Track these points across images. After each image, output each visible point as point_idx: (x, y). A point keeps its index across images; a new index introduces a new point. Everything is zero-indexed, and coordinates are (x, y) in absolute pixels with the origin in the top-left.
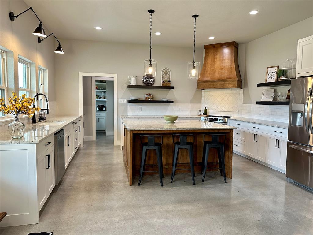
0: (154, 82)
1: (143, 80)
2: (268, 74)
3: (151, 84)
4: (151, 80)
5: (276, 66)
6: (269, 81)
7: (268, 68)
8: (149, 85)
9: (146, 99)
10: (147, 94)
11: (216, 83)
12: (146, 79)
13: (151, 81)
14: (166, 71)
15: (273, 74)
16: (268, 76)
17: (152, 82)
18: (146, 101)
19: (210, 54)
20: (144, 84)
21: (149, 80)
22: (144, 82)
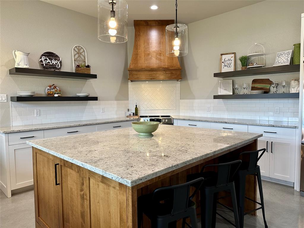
0: (61, 65)
1: (42, 61)
2: (223, 62)
3: (56, 68)
4: (56, 62)
5: (233, 53)
6: (225, 70)
7: (222, 55)
8: (53, 70)
9: (49, 94)
10: (50, 87)
11: (155, 72)
12: (46, 60)
13: (56, 64)
14: (79, 50)
15: (229, 62)
16: (223, 64)
17: (58, 66)
18: (49, 98)
19: (142, 34)
20: (44, 67)
21: (51, 62)
22: (43, 64)
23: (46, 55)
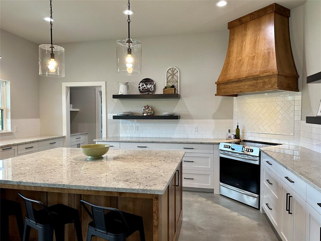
0: (154, 88)
1: (139, 87)
3: (150, 91)
4: (150, 86)
8: (147, 93)
9: (142, 113)
10: (145, 107)
12: (143, 85)
14: (173, 71)
17: (152, 89)
18: (140, 117)
19: (236, 37)
20: (141, 92)
21: (147, 87)
22: (140, 89)
23: (143, 82)
